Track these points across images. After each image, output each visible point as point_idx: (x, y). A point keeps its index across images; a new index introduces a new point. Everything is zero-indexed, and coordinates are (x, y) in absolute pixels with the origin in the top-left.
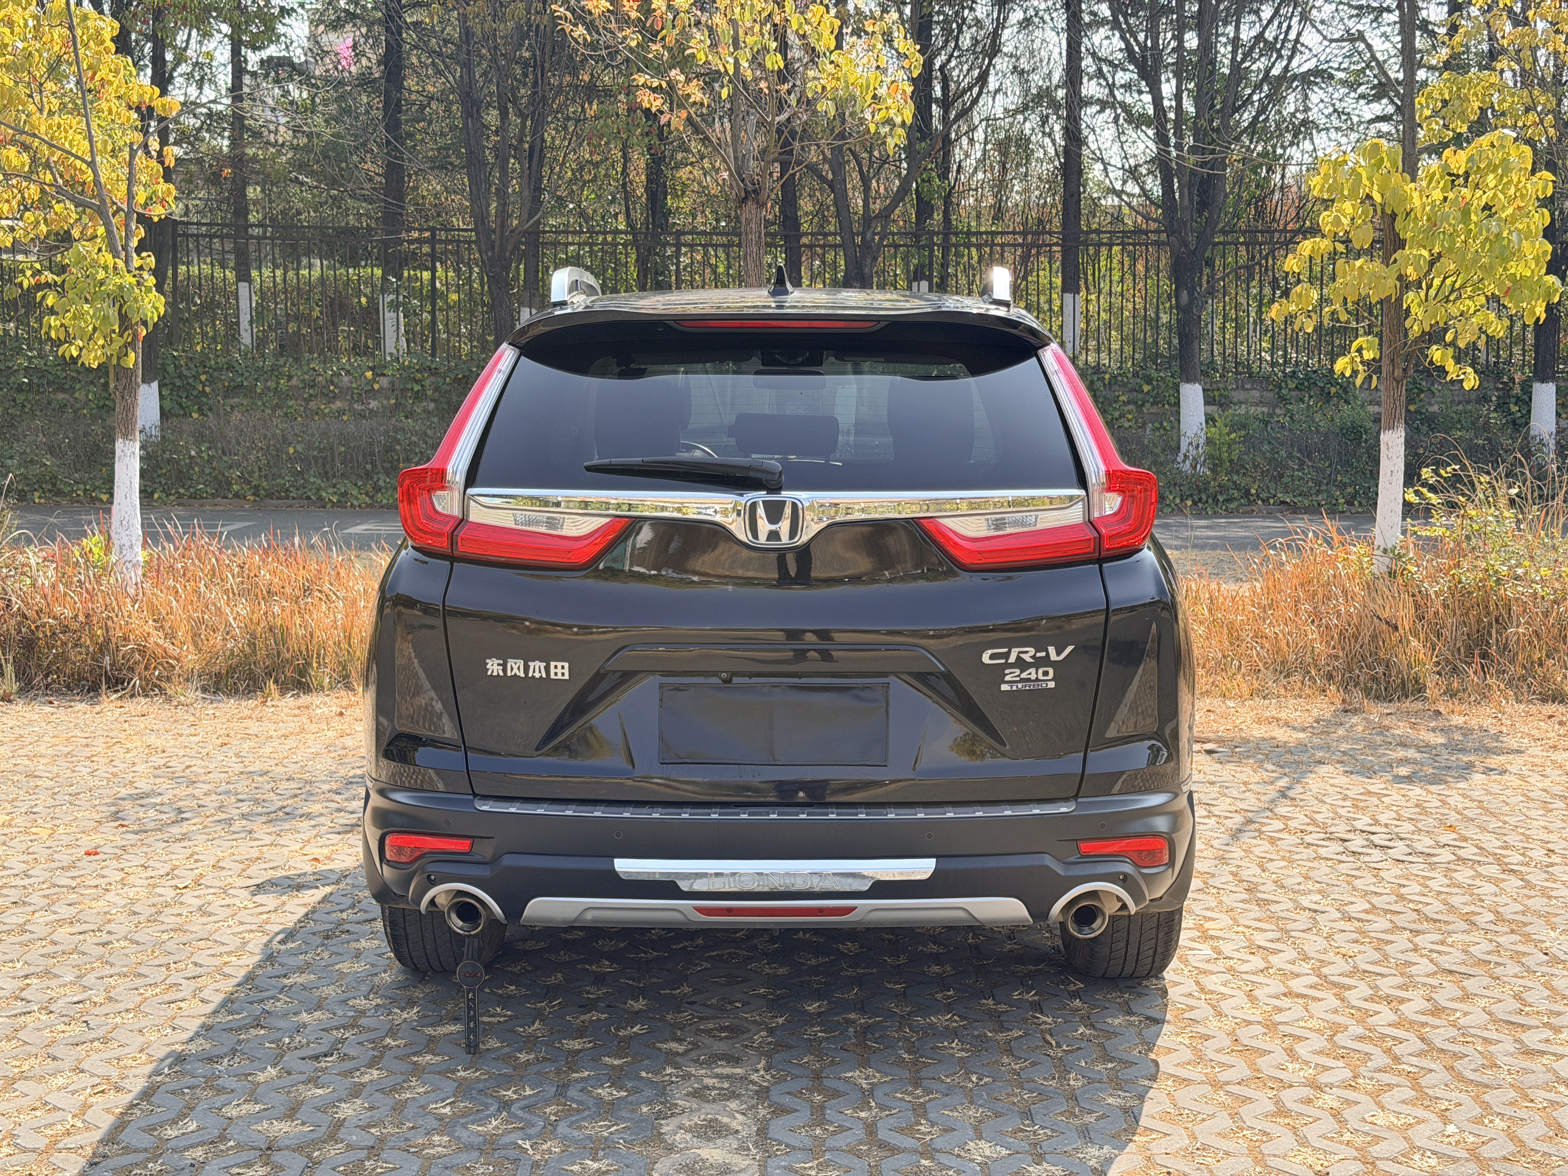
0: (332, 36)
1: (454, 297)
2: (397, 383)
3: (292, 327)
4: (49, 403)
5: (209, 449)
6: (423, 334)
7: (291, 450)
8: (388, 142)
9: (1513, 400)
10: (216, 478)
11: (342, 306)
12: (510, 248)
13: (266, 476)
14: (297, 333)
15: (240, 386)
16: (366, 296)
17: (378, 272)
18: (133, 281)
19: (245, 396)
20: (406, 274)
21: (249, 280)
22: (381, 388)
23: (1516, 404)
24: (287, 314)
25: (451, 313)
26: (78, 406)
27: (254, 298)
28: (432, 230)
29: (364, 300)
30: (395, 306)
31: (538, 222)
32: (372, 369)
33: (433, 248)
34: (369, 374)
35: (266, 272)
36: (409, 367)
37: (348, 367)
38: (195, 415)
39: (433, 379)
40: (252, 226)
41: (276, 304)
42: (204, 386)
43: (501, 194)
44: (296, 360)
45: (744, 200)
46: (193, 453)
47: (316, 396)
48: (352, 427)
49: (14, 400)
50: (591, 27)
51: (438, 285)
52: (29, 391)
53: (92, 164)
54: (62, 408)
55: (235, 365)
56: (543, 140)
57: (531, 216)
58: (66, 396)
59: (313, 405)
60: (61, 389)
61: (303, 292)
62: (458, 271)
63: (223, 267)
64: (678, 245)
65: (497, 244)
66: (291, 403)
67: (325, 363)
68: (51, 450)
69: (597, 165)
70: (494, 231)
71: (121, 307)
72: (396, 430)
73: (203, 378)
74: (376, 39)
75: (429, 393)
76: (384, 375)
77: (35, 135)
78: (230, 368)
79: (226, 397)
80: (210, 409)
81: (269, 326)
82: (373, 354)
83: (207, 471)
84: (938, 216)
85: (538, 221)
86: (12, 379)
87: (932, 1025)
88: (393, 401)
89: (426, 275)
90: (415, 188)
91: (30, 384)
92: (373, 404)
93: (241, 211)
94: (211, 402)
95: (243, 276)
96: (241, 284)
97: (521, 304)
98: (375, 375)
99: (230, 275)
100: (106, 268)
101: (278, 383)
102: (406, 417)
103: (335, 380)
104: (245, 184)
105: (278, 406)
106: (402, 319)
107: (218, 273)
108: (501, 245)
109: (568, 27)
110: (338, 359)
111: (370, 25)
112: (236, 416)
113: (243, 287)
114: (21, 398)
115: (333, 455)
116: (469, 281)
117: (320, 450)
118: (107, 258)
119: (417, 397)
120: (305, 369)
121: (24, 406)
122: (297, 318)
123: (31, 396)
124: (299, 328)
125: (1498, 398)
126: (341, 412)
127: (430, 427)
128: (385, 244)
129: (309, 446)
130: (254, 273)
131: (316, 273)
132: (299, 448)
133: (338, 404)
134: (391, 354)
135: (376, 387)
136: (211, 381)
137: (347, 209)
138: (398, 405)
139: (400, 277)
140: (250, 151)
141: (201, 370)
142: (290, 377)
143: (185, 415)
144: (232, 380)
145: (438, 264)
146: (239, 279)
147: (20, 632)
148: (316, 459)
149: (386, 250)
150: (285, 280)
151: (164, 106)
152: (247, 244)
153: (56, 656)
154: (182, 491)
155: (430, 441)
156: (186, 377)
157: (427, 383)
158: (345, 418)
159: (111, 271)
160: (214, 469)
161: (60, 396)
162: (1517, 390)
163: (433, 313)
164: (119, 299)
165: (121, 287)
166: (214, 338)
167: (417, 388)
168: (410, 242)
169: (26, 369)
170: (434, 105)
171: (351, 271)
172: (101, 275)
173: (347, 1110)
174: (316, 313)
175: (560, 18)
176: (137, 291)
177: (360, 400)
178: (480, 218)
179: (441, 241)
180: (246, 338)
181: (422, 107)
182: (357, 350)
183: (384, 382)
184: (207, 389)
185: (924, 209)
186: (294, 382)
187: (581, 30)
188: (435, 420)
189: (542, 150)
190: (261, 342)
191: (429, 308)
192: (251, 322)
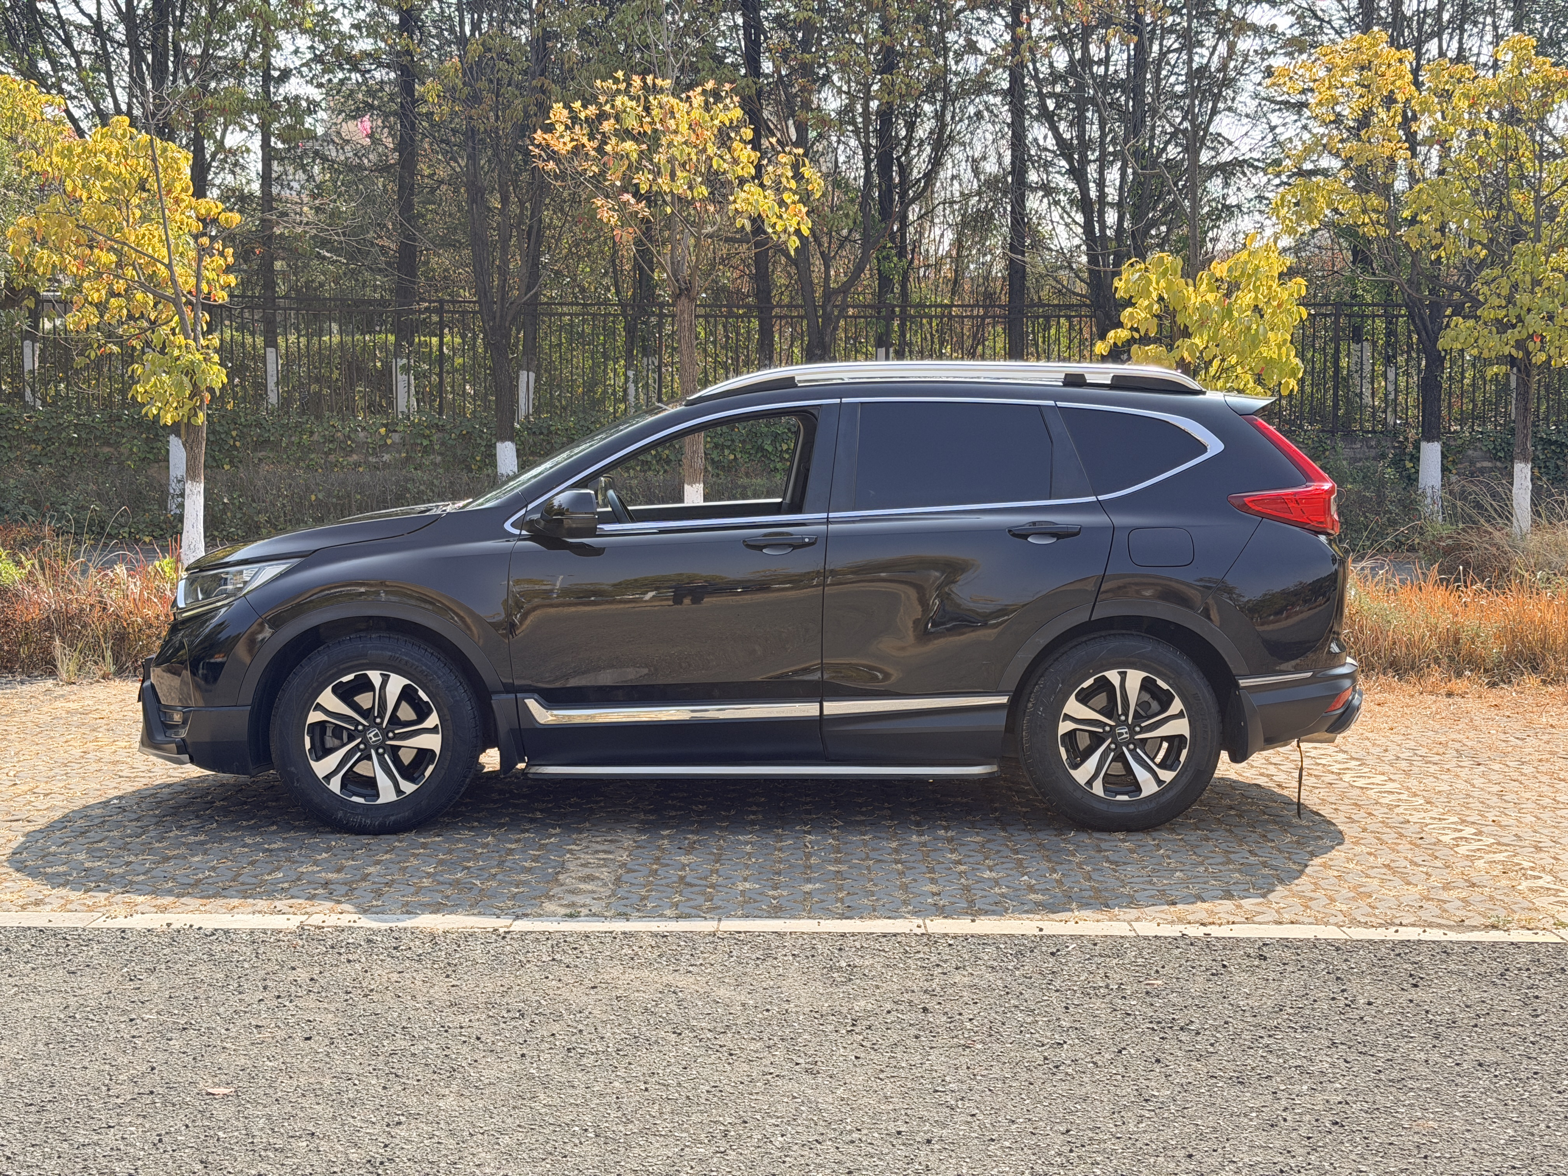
0: (351, 124)
1: (459, 361)
2: (407, 439)
3: (314, 387)
4: (96, 456)
5: (240, 496)
6: (431, 393)
7: (313, 498)
8: (402, 225)
9: (1408, 457)
10: (246, 523)
11: (358, 369)
12: (509, 319)
13: (290, 521)
14: (319, 394)
15: (267, 441)
16: (381, 360)
17: (392, 338)
18: (201, 357)
19: (272, 449)
20: (417, 340)
21: (275, 345)
22: (393, 443)
23: (1411, 460)
24: (310, 376)
25: (456, 376)
26: (123, 458)
27: (280, 362)
28: (441, 302)
29: (379, 364)
30: (406, 369)
31: (536, 295)
32: (385, 426)
33: (441, 318)
34: (383, 431)
35: (292, 338)
36: (419, 424)
37: (364, 424)
38: (227, 467)
39: (440, 435)
40: (279, 298)
41: (300, 366)
42: (235, 441)
43: (503, 272)
44: (317, 418)
45: (679, 296)
46: (226, 501)
47: (335, 450)
48: (367, 478)
49: (65, 453)
50: (558, 162)
51: (445, 350)
52: (77, 445)
53: (169, 266)
54: (108, 460)
55: (263, 422)
56: (540, 221)
57: (529, 289)
58: (112, 450)
59: (332, 458)
60: (107, 443)
61: (323, 357)
62: (464, 337)
63: (252, 334)
64: (661, 316)
65: (498, 314)
66: (312, 456)
67: (343, 420)
68: (99, 496)
69: (590, 242)
70: (495, 303)
71: (192, 378)
72: (407, 480)
73: (234, 433)
74: (391, 128)
75: (437, 447)
76: (395, 431)
77: (125, 244)
78: (259, 425)
79: (255, 450)
80: (241, 462)
81: (293, 387)
82: (386, 413)
83: (239, 516)
84: (897, 289)
85: (536, 293)
86: (64, 434)
87: (739, 840)
88: (404, 455)
89: (435, 340)
90: (427, 263)
91: (79, 439)
92: (386, 457)
93: (270, 285)
94: (241, 455)
95: (271, 342)
96: (269, 350)
97: (521, 367)
98: (389, 431)
99: (260, 341)
100: (180, 347)
101: (301, 438)
102: (416, 469)
103: (352, 436)
104: (273, 259)
105: (300, 459)
106: (412, 381)
107: (249, 340)
108: (501, 316)
109: (541, 164)
110: (355, 417)
111: (386, 116)
112: (265, 468)
113: (271, 353)
114: (70, 451)
115: (350, 501)
116: (474, 347)
117: (338, 498)
118: (180, 339)
119: (426, 451)
120: (326, 425)
121: (73, 459)
122: (318, 380)
123: (80, 450)
124: (321, 390)
125: (1395, 455)
126: (357, 464)
127: (436, 478)
128: (399, 314)
129: (329, 494)
130: (280, 340)
131: (336, 339)
132: (320, 496)
133: (355, 457)
134: (402, 413)
135: (389, 442)
136: (242, 436)
137: (365, 281)
138: (408, 459)
139: (411, 344)
140: (277, 231)
141: (232, 427)
142: (312, 433)
143: (218, 467)
144: (260, 435)
145: (446, 331)
146: (267, 345)
147: (114, 628)
148: (335, 506)
149: (399, 319)
150: (307, 347)
151: (226, 219)
152: (274, 315)
153: (142, 647)
154: (216, 533)
155: (436, 490)
156: (219, 433)
157: (435, 438)
158: (361, 469)
159: (184, 349)
160: (244, 514)
161: (106, 450)
162: (1410, 448)
163: (440, 375)
164: (190, 372)
165: (192, 362)
166: (244, 398)
167: (425, 442)
168: (420, 312)
169: (76, 425)
170: (444, 188)
171: (367, 338)
172: (176, 353)
173: (371, 870)
174: (335, 376)
175: (534, 156)
176: (204, 365)
177: (375, 454)
178: (483, 292)
179: (448, 312)
180: (273, 398)
181: (433, 191)
182: (372, 408)
183: (396, 437)
184: (238, 444)
185: (885, 282)
186: (316, 437)
187: (551, 165)
188: (441, 471)
189: (539, 230)
190: (285, 402)
191: (437, 370)
192: (277, 384)
